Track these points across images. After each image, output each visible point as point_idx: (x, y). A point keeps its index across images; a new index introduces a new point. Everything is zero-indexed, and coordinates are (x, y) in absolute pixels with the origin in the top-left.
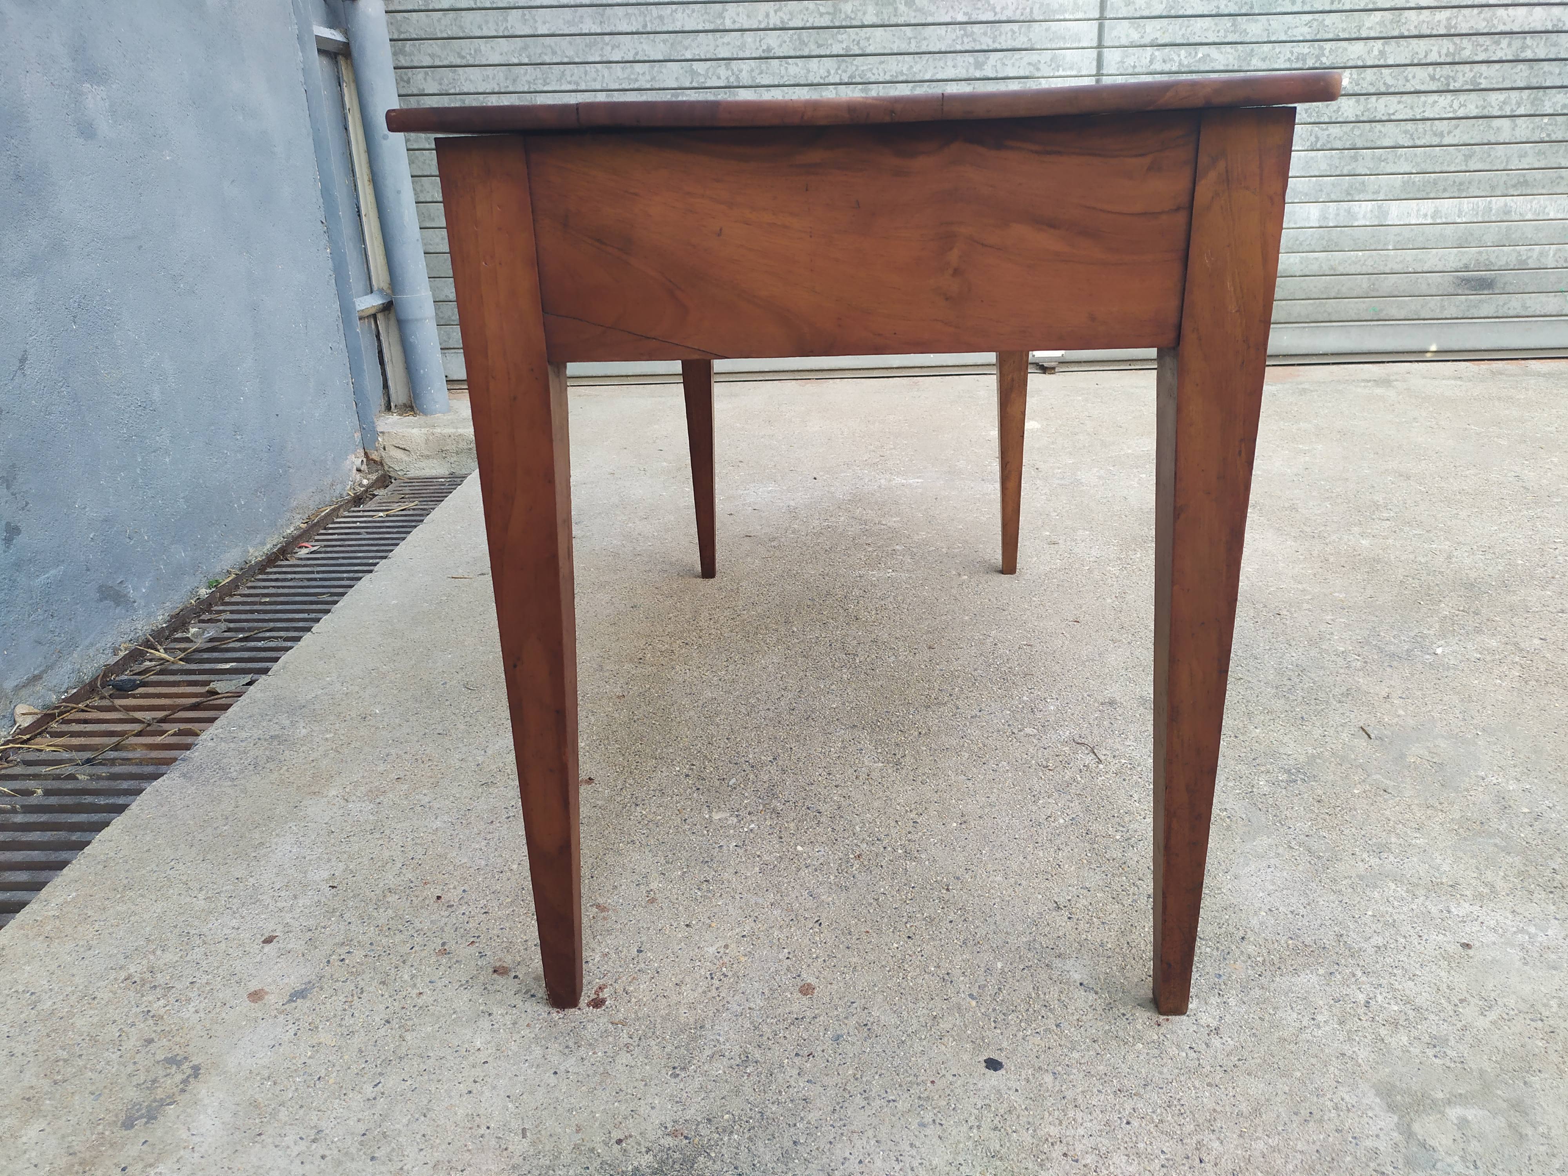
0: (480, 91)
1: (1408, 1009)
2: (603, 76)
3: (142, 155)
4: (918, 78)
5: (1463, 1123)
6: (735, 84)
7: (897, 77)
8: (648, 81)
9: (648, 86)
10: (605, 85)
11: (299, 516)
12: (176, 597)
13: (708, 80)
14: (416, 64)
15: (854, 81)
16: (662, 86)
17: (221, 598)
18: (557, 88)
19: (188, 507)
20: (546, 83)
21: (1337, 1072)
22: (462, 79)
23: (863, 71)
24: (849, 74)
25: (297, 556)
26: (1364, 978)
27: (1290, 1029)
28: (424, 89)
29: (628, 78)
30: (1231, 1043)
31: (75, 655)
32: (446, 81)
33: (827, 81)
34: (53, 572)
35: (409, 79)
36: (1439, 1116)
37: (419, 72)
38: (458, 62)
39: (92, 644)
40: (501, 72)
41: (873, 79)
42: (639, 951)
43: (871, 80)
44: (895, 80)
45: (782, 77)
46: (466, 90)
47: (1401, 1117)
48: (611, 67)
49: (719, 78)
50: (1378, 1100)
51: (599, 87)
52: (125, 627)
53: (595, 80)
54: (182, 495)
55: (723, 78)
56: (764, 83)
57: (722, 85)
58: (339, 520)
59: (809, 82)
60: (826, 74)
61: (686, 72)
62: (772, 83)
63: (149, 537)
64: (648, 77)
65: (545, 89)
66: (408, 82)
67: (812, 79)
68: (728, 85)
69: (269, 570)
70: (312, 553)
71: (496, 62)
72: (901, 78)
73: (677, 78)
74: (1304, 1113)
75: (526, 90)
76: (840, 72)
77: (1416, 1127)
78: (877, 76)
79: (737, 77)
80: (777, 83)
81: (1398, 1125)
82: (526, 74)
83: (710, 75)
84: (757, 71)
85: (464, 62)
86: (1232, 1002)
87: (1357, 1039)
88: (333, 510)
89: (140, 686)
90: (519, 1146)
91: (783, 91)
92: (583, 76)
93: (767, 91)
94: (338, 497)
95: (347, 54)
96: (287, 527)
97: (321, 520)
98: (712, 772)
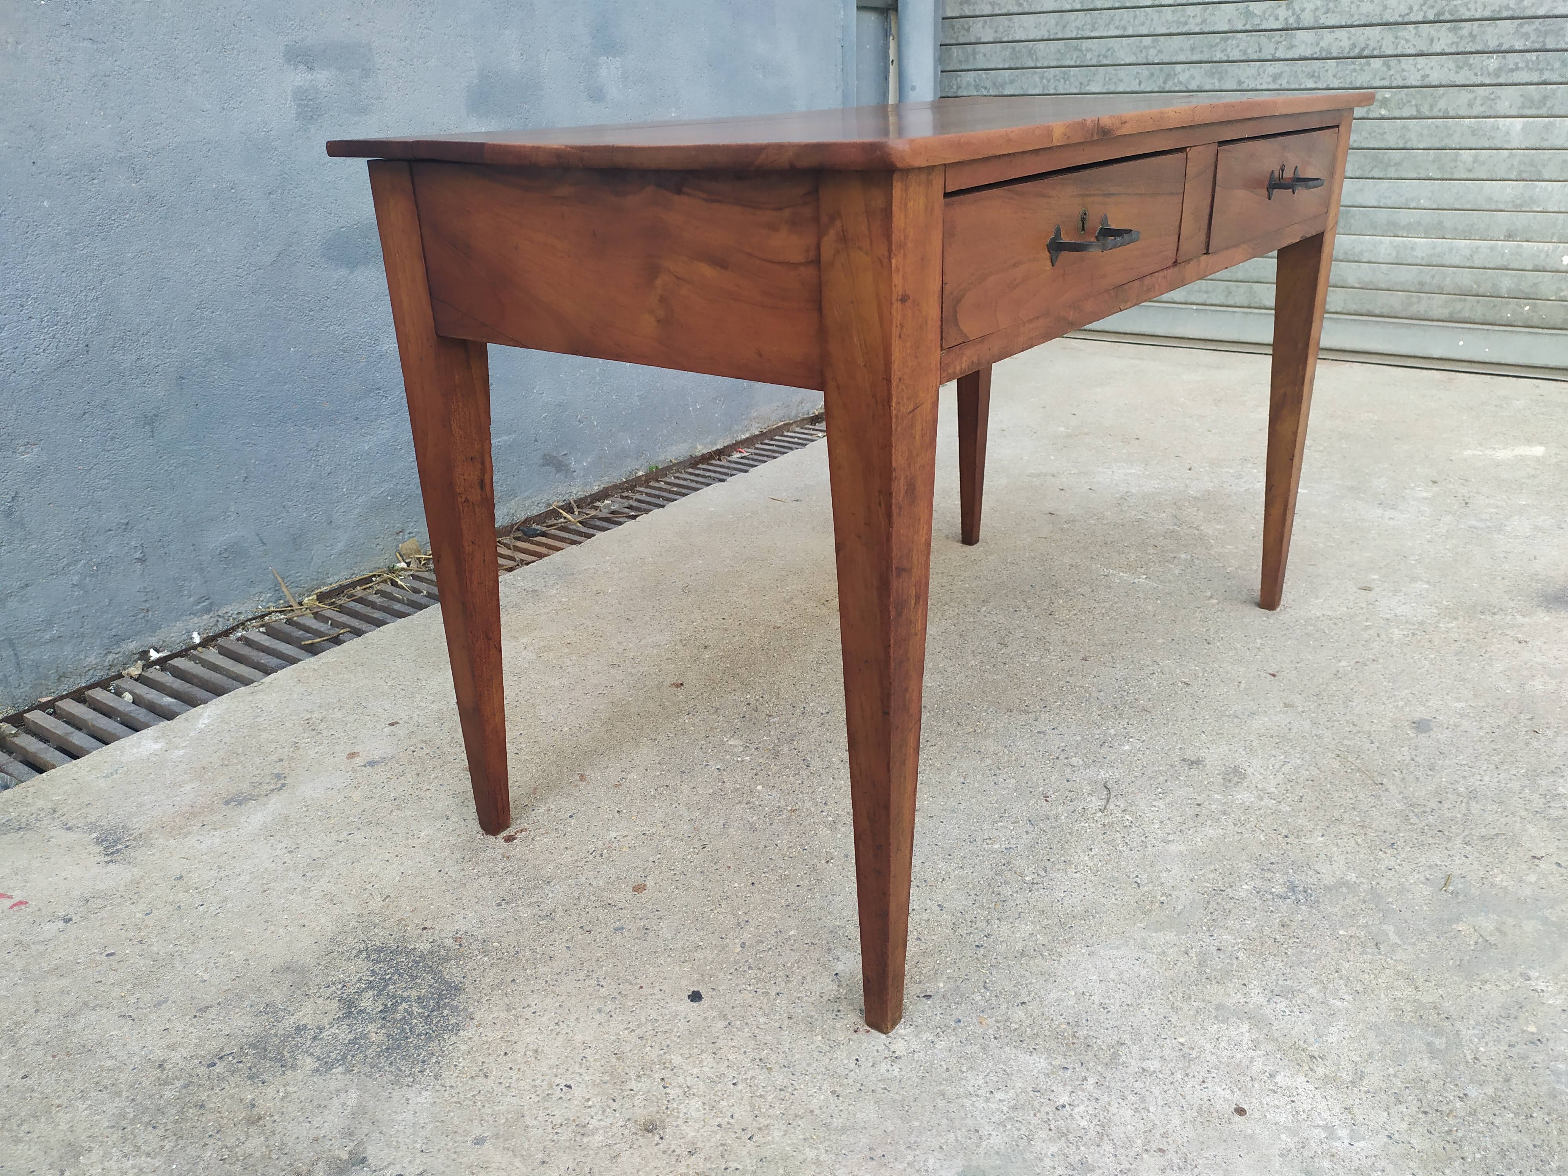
0: (1031, 38)
2: (1152, 20)
3: (647, 113)
4: (1529, 13)
6: (1295, 25)
7: (1500, 11)
8: (1197, 25)
9: (1197, 30)
10: (1152, 30)
11: (757, 425)
12: (614, 474)
13: (1265, 22)
14: (977, 13)
15: (1442, 18)
16: (1212, 29)
17: (647, 481)
18: (1105, 34)
19: (641, 404)
20: (1094, 29)
22: (1017, 25)
23: (1455, 6)
24: (1435, 11)
25: (729, 458)
28: (980, 38)
29: (1178, 22)
31: (513, 503)
32: (1001, 29)
33: (1406, 19)
34: (505, 438)
35: (969, 27)
37: (979, 21)
38: (1016, 9)
39: (528, 498)
40: (1052, 19)
41: (1467, 16)
42: (571, 816)
43: (1463, 17)
44: (1497, 16)
45: (1352, 16)
46: (1018, 38)
48: (1161, 11)
49: (1277, 19)
51: (1146, 32)
52: (562, 489)
53: (1143, 24)
54: (637, 394)
55: (1281, 18)
56: (1329, 23)
57: (1280, 27)
58: (790, 434)
59: (1384, 21)
60: (1407, 11)
61: (1241, 14)
62: (1338, 24)
63: (598, 424)
64: (1198, 20)
65: (1093, 35)
66: (968, 30)
67: (1389, 17)
68: (1286, 27)
69: (700, 466)
70: (742, 458)
71: (1051, 9)
72: (1505, 14)
73: (1229, 20)
75: (1074, 36)
76: (1424, 8)
78: (1473, 12)
79: (1298, 17)
80: (1343, 24)
82: (1076, 20)
83: (1267, 16)
84: (1323, 10)
85: (1021, 10)
86: (941, 1045)
88: (785, 425)
89: (538, 535)
90: (376, 904)
91: (1349, 32)
92: (1132, 20)
93: (1330, 32)
94: (803, 414)
95: (896, 9)
96: (743, 432)
97: (770, 431)
98: (769, 707)
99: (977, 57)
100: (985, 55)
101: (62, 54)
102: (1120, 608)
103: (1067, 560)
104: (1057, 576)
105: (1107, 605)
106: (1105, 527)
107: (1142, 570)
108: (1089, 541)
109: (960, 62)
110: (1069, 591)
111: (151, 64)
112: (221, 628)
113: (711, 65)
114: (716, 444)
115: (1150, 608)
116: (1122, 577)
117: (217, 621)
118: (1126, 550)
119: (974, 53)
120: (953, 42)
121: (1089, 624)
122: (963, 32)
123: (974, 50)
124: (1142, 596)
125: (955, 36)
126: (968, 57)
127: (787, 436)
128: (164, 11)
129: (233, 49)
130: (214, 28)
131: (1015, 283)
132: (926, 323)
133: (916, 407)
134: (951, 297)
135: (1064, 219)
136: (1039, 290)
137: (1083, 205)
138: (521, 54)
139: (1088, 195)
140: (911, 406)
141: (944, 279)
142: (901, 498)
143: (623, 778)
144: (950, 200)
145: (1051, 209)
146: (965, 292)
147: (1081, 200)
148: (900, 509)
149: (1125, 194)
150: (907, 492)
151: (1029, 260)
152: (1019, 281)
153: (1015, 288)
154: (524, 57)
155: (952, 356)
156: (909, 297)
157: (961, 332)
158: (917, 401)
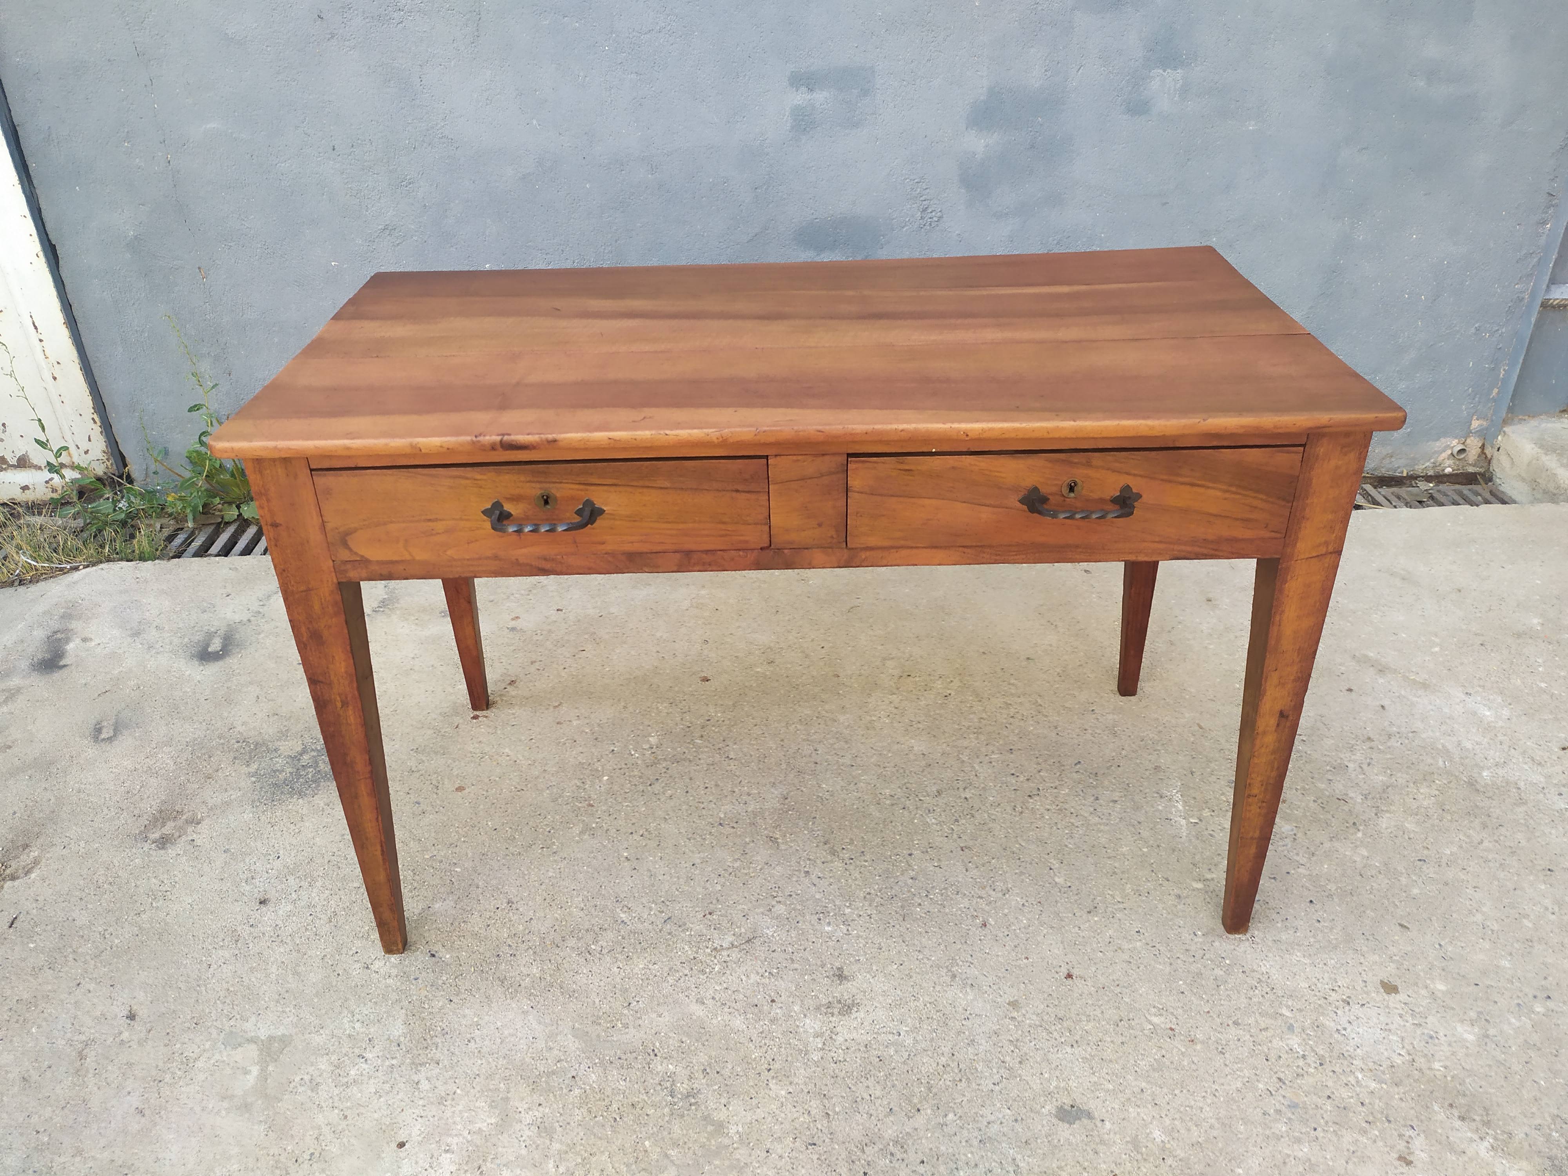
1: (350, 1079)
5: (246, 1072)
21: (309, 1021)
26: (387, 1063)
27: (354, 1007)
30: (354, 973)
36: (256, 1061)
47: (262, 1041)
50: (280, 1034)
74: (286, 995)
77: (253, 1047)
81: (259, 1037)
86: (390, 981)
87: (333, 1040)
98: (713, 731)
103: (1165, 760)
104: (1121, 768)
111: (677, 89)
124: (1146, 834)
129: (745, 75)
131: (434, 532)
132: (308, 542)
133: (309, 590)
134: (337, 531)
135: (509, 496)
136: (476, 541)
137: (541, 489)
138: (1046, 71)
139: (549, 482)
140: (303, 588)
141: (325, 519)
142: (304, 639)
143: (570, 721)
144: (319, 472)
145: (481, 487)
146: (355, 530)
147: (538, 485)
148: (305, 646)
149: (628, 485)
150: (311, 636)
151: (454, 519)
152: (440, 531)
153: (432, 535)
154: (1049, 73)
155: (349, 566)
156: (281, 525)
157: (356, 554)
158: (310, 586)
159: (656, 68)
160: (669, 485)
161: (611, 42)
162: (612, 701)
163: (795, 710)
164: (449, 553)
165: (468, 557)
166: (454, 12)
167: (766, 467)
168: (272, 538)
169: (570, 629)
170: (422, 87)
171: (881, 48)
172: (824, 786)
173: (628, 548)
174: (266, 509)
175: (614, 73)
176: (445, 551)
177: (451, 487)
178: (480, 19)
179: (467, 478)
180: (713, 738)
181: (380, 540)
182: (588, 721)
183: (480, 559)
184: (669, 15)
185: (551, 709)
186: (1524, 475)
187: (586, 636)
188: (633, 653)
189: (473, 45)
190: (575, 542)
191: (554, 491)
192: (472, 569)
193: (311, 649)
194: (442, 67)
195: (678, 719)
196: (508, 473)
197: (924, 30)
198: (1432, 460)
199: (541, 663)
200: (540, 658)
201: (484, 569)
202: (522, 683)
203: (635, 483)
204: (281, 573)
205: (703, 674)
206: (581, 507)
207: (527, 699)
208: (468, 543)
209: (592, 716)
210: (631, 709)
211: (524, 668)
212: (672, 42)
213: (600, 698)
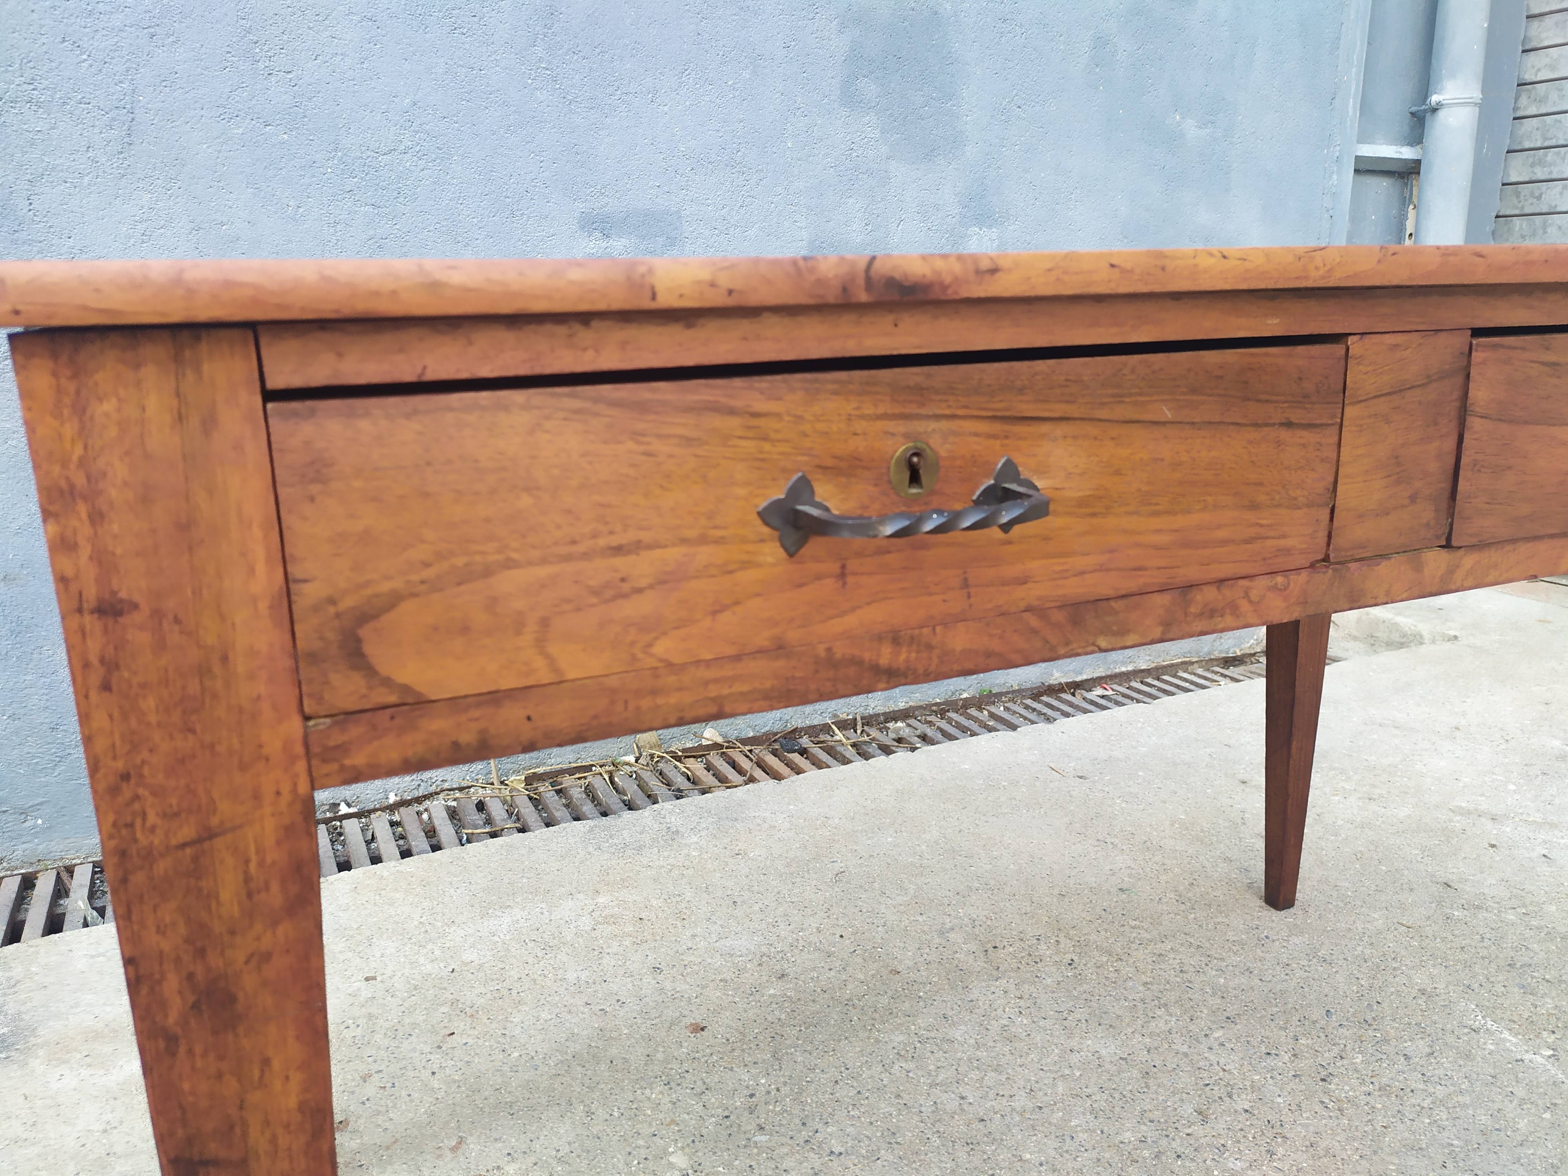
11: (1147, 658)
14: (1554, 176)
17: (966, 707)
25: (1085, 695)
35: (1541, 194)
58: (1185, 675)
66: (1539, 198)
69: (1043, 698)
70: (1103, 697)
88: (1182, 663)
89: (796, 751)
94: (1221, 652)
95: (1418, 173)
96: (1124, 663)
97: (1157, 669)
98: (772, 1111)
99: (1549, 230)
100: (1560, 228)
101: (340, 217)
102: (1464, 1106)
103: (1420, 979)
104: (1385, 1005)
105: (1440, 1092)
106: (1528, 933)
107: (1551, 1039)
108: (1485, 953)
109: (1523, 237)
110: (1386, 1041)
111: (431, 228)
112: (421, 792)
113: (1126, 237)
114: (1081, 674)
115: (1522, 1124)
116: (1504, 1040)
117: (419, 785)
118: (1543, 988)
119: (1545, 227)
120: (1517, 212)
121: (1380, 1121)
122: (1531, 200)
123: (1545, 222)
124: (1520, 1092)
125: (1520, 205)
126: (1535, 230)
127: (1181, 678)
128: (453, 178)
129: (522, 214)
130: (504, 194)
131: (626, 587)
132: (225, 659)
133: (208, 835)
134: (332, 610)
135: (830, 462)
136: (737, 603)
137: (907, 436)
138: (866, 225)
139: (928, 417)
140: (187, 832)
141: (295, 571)
142: (171, 1020)
143: (498, 1168)
144: (295, 405)
145: (765, 439)
146: (394, 600)
147: (900, 427)
148: (172, 1041)
149: (1091, 420)
150: (196, 1006)
151: (684, 541)
152: (643, 583)
153: (624, 596)
154: (870, 228)
155: (355, 731)
156: (135, 606)
157: (387, 682)
158: (214, 821)
159: (401, 200)
160: (1169, 415)
161: (336, 162)
162: (557, 1108)
163: (877, 1041)
164: (659, 649)
165: (709, 656)
166: (90, 106)
167: (1343, 362)
168: (94, 660)
169: (406, 1004)
170: (31, 213)
171: (687, 190)
172: (1028, 1156)
173: (1074, 588)
174: (85, 551)
175: (342, 204)
176: (650, 645)
177: (688, 441)
178: (133, 119)
179: (732, 412)
180: (781, 1125)
181: (465, 630)
182: (533, 1159)
183: (737, 658)
184: (417, 132)
185: (449, 1155)
186: (1355, 633)
187: (445, 1009)
188: (545, 1015)
189: (121, 156)
190: (965, 584)
191: (935, 442)
192: (713, 691)
193: (190, 1052)
194: (68, 185)
195: (699, 1108)
196: (835, 393)
197: (734, 171)
198: (1255, 637)
199: (381, 1075)
200: (376, 1067)
201: (745, 688)
202: (362, 1121)
203: (1104, 414)
204: (114, 791)
205: (689, 1020)
206: (992, 482)
207: (388, 1148)
208: (714, 613)
209: (537, 1146)
210: (601, 1113)
211: (353, 1093)
212: (422, 167)
213: (532, 1108)
